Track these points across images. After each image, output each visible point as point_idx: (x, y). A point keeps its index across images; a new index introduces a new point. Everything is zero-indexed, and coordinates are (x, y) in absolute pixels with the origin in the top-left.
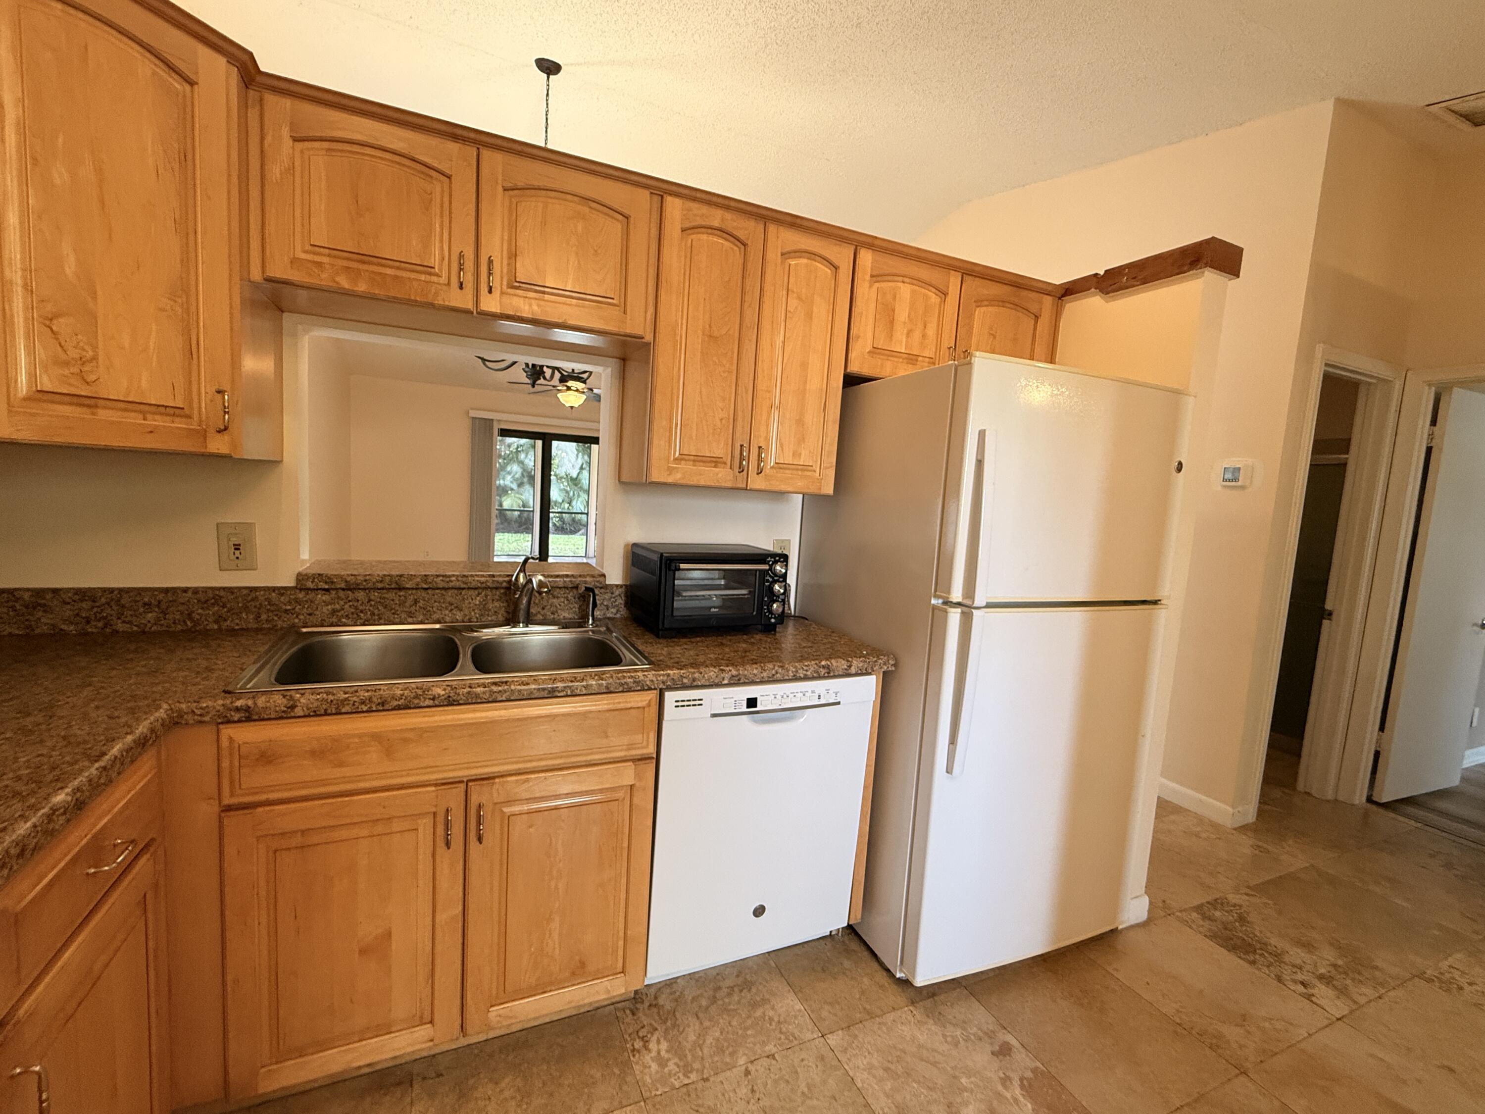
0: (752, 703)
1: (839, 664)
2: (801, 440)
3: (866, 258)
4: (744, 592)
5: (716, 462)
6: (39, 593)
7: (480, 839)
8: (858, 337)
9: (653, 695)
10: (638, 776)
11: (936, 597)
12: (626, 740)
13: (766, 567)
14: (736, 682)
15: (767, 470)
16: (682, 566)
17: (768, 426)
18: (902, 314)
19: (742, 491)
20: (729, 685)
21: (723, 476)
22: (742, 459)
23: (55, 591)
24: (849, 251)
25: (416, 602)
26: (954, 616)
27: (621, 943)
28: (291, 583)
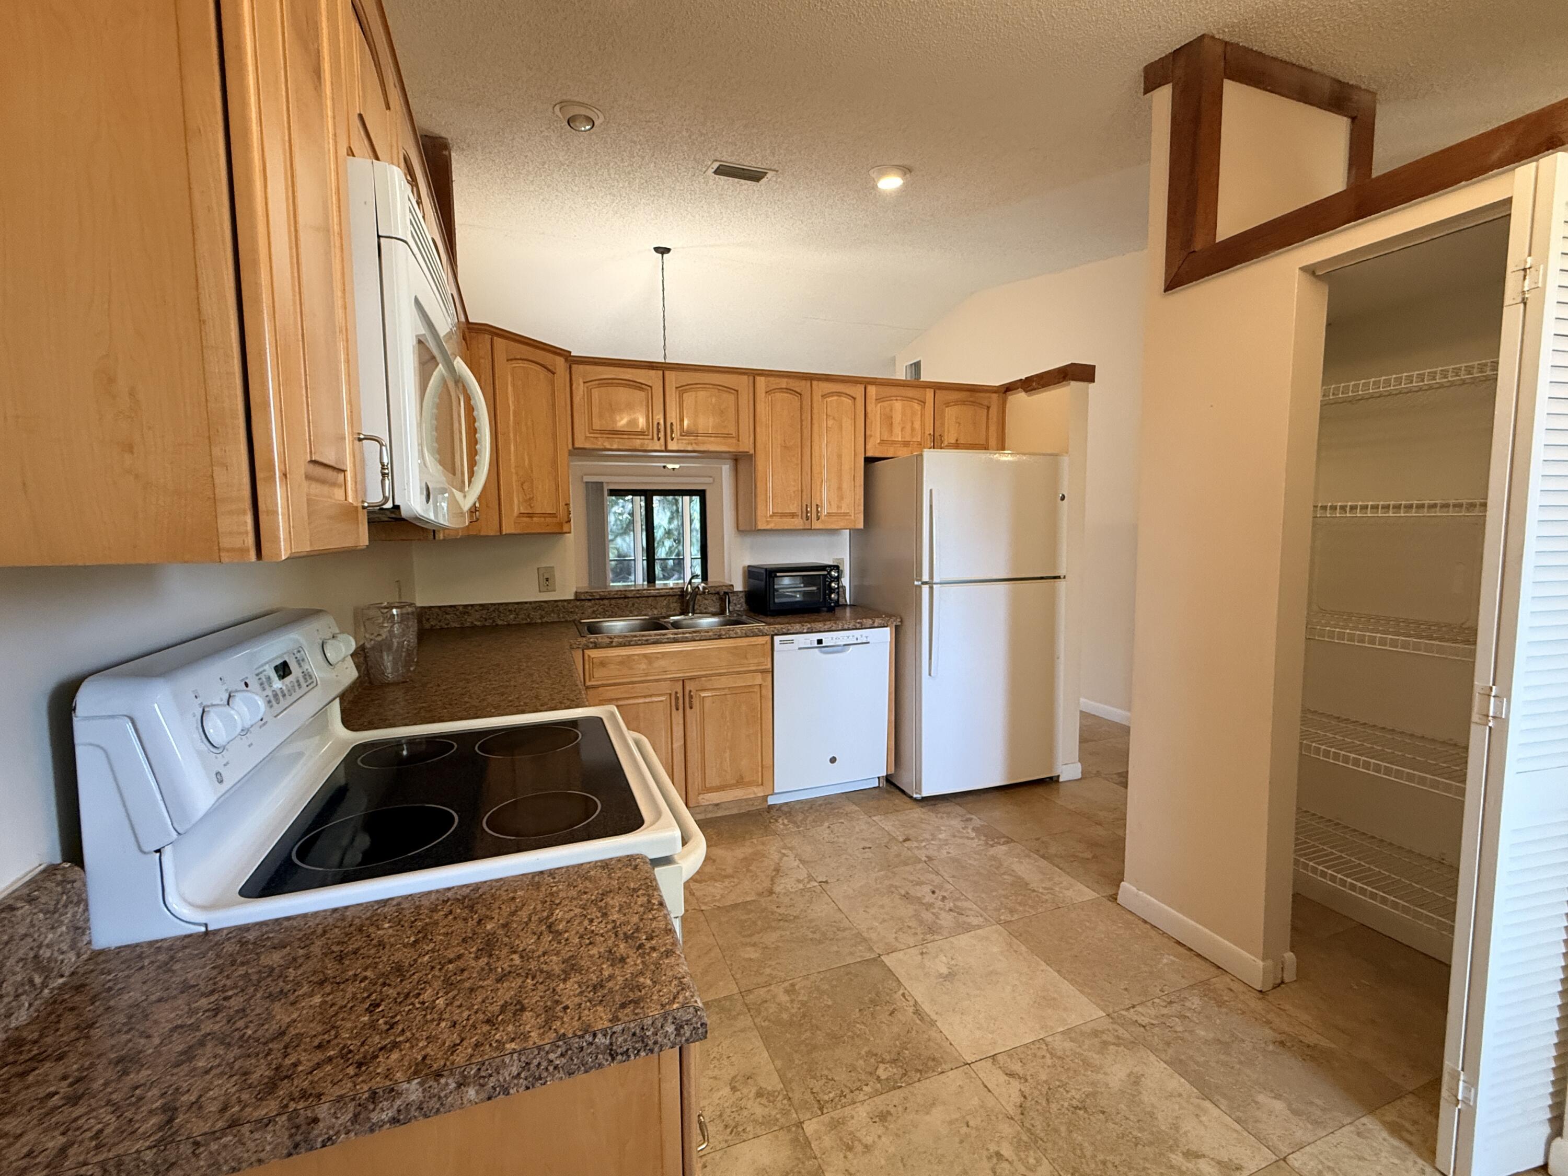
0: (820, 642)
1: (869, 622)
2: (841, 498)
3: (872, 390)
4: (814, 588)
5: (793, 515)
6: (465, 606)
7: (691, 708)
8: (871, 436)
9: (768, 638)
10: (764, 680)
11: (918, 580)
12: (756, 661)
13: (825, 573)
14: (810, 632)
15: (823, 518)
16: (778, 574)
17: (821, 492)
18: (897, 418)
19: (809, 530)
20: (807, 633)
21: (798, 523)
22: (807, 512)
23: (472, 606)
24: (862, 388)
25: (633, 605)
26: (925, 589)
27: (760, 769)
28: (572, 597)
